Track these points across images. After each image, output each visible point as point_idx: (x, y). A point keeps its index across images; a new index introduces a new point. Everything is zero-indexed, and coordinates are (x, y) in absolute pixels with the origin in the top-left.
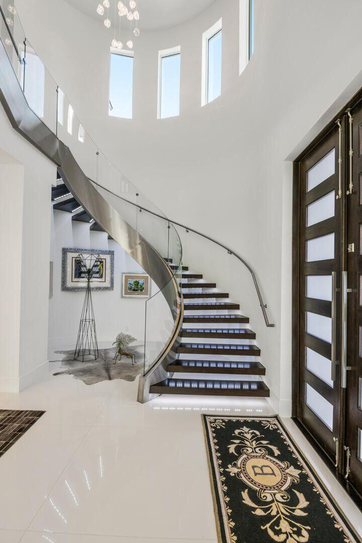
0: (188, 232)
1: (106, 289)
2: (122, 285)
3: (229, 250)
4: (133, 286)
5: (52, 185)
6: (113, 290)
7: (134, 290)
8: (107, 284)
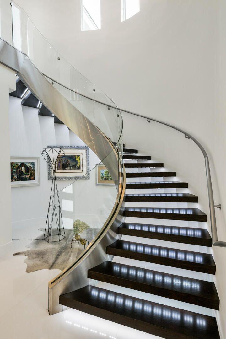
0: (149, 122)
1: (83, 178)
2: (96, 174)
3: (186, 134)
4: (105, 176)
5: (10, 89)
6: (89, 179)
7: (106, 179)
8: (84, 174)
